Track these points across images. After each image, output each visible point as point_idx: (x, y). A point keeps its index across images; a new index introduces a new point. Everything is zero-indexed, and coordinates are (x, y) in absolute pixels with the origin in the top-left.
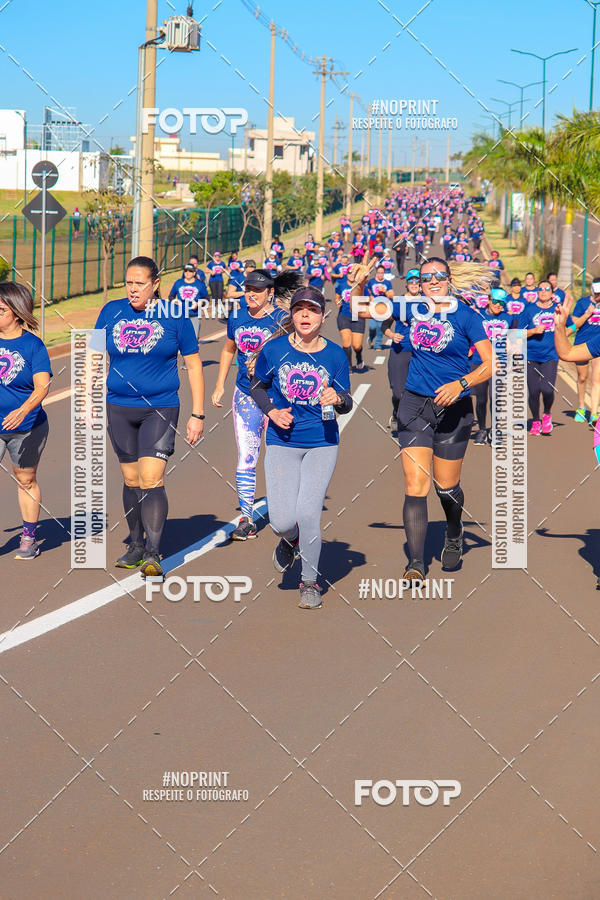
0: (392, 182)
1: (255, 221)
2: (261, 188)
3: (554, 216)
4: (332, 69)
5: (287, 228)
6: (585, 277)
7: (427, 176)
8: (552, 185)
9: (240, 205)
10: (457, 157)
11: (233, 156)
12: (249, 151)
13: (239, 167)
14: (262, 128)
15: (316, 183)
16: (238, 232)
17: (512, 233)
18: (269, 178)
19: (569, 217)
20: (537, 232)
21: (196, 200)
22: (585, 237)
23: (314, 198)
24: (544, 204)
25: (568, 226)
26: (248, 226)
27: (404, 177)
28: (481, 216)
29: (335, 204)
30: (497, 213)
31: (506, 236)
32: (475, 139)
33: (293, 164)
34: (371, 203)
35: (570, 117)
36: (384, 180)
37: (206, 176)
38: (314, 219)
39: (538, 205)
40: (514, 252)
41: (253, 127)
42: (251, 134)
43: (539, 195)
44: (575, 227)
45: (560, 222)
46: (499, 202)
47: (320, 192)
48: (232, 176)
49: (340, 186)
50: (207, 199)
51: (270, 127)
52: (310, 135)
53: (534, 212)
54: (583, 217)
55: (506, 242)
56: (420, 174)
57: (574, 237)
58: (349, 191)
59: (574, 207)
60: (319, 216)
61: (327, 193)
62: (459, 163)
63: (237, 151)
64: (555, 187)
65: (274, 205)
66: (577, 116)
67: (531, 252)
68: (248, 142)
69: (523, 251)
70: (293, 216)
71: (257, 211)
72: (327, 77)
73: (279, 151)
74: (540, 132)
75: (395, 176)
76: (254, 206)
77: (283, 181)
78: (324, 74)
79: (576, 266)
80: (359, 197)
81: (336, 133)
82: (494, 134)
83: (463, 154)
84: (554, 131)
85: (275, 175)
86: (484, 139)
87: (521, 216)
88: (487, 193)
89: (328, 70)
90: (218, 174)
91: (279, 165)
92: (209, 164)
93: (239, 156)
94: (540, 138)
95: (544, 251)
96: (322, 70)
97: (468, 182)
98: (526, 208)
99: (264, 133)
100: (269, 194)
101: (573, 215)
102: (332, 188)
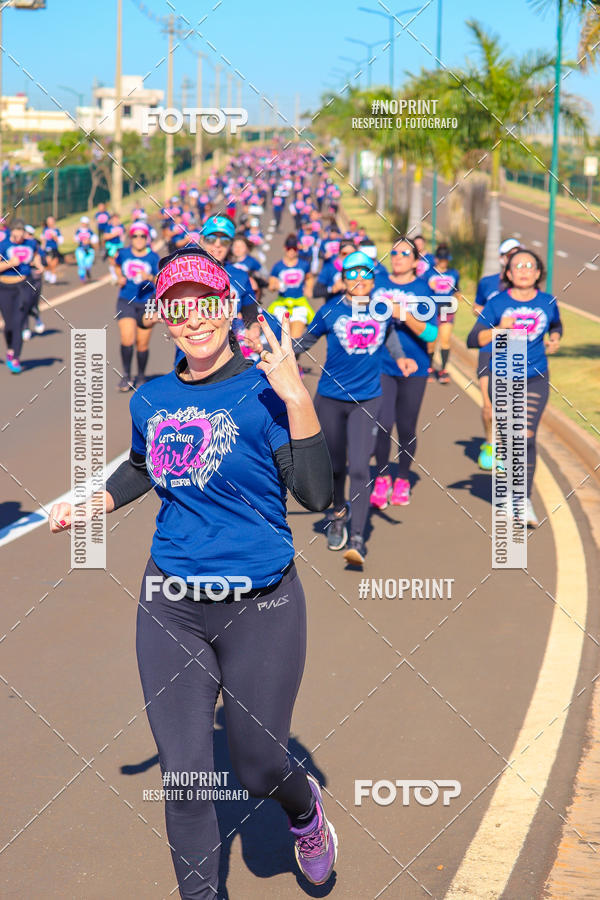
0: (240, 141)
1: (104, 181)
2: (110, 146)
3: (404, 174)
4: (180, 27)
5: (136, 187)
6: (434, 235)
7: (276, 135)
8: (401, 144)
9: (89, 165)
10: (306, 116)
11: (81, 115)
12: (97, 110)
13: (88, 126)
14: (111, 86)
15: (164, 142)
16: (88, 192)
17: (361, 192)
18: (118, 138)
19: (418, 176)
20: (386, 190)
21: (45, 159)
22: (434, 195)
23: (163, 157)
24: (394, 162)
25: (417, 184)
26: (98, 188)
27: (253, 136)
28: (331, 176)
29: (184, 163)
30: (346, 171)
31: (356, 194)
32: (323, 98)
33: (141, 123)
34: (221, 162)
35: (418, 74)
36: (234, 140)
37: (53, 135)
38: (163, 178)
39: (388, 164)
40: (363, 211)
41: (101, 85)
42: (100, 93)
43: (388, 153)
44: (424, 185)
45: (410, 181)
46: (348, 160)
47: (169, 152)
48: (79, 135)
49: (188, 145)
50: (56, 159)
51: (118, 86)
52: (159, 94)
53: (384, 170)
54: (431, 175)
55: (356, 201)
56: (269, 134)
57: (424, 196)
58: (198, 149)
59: (424, 165)
60: (169, 177)
61: (177, 153)
62: (308, 123)
63: (85, 110)
64: (404, 146)
65: (124, 164)
66: (425, 73)
67: (380, 211)
68: (95, 101)
69: (373, 209)
70: (142, 176)
71: (107, 171)
72: (175, 37)
73: (127, 110)
74: (388, 91)
75: (245, 137)
76: (103, 167)
77: (132, 140)
78: (172, 32)
79: (426, 224)
80: (208, 156)
81: (185, 92)
82: (342, 92)
83: (313, 113)
84: (402, 90)
85: (125, 135)
86: (332, 96)
87: (371, 174)
88: (336, 151)
89: (175, 28)
90: (66, 134)
91: (128, 124)
92: (57, 123)
93: (87, 116)
94: (387, 97)
95: (393, 209)
96: (169, 28)
97: (317, 140)
98: (376, 167)
99: (112, 92)
100: (118, 154)
101: (422, 172)
102: (182, 147)
